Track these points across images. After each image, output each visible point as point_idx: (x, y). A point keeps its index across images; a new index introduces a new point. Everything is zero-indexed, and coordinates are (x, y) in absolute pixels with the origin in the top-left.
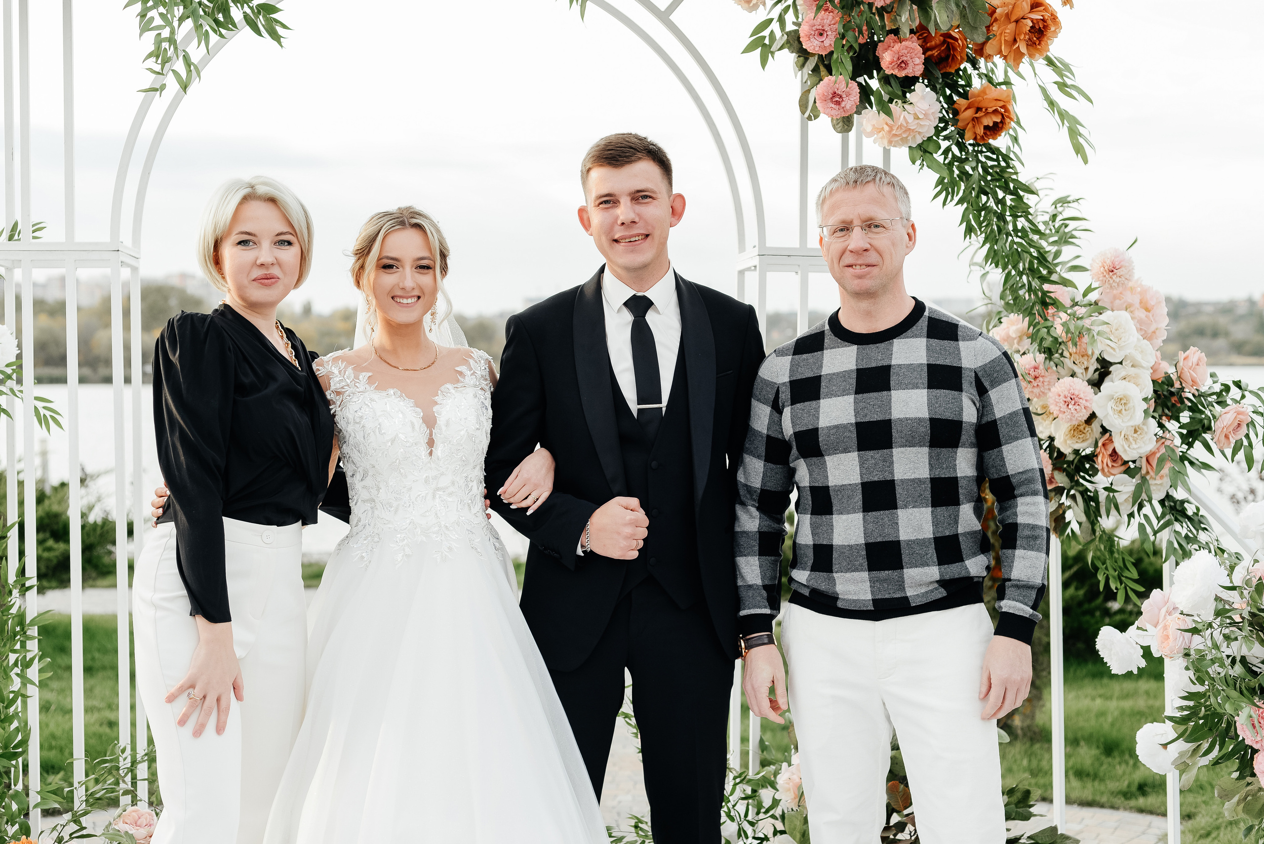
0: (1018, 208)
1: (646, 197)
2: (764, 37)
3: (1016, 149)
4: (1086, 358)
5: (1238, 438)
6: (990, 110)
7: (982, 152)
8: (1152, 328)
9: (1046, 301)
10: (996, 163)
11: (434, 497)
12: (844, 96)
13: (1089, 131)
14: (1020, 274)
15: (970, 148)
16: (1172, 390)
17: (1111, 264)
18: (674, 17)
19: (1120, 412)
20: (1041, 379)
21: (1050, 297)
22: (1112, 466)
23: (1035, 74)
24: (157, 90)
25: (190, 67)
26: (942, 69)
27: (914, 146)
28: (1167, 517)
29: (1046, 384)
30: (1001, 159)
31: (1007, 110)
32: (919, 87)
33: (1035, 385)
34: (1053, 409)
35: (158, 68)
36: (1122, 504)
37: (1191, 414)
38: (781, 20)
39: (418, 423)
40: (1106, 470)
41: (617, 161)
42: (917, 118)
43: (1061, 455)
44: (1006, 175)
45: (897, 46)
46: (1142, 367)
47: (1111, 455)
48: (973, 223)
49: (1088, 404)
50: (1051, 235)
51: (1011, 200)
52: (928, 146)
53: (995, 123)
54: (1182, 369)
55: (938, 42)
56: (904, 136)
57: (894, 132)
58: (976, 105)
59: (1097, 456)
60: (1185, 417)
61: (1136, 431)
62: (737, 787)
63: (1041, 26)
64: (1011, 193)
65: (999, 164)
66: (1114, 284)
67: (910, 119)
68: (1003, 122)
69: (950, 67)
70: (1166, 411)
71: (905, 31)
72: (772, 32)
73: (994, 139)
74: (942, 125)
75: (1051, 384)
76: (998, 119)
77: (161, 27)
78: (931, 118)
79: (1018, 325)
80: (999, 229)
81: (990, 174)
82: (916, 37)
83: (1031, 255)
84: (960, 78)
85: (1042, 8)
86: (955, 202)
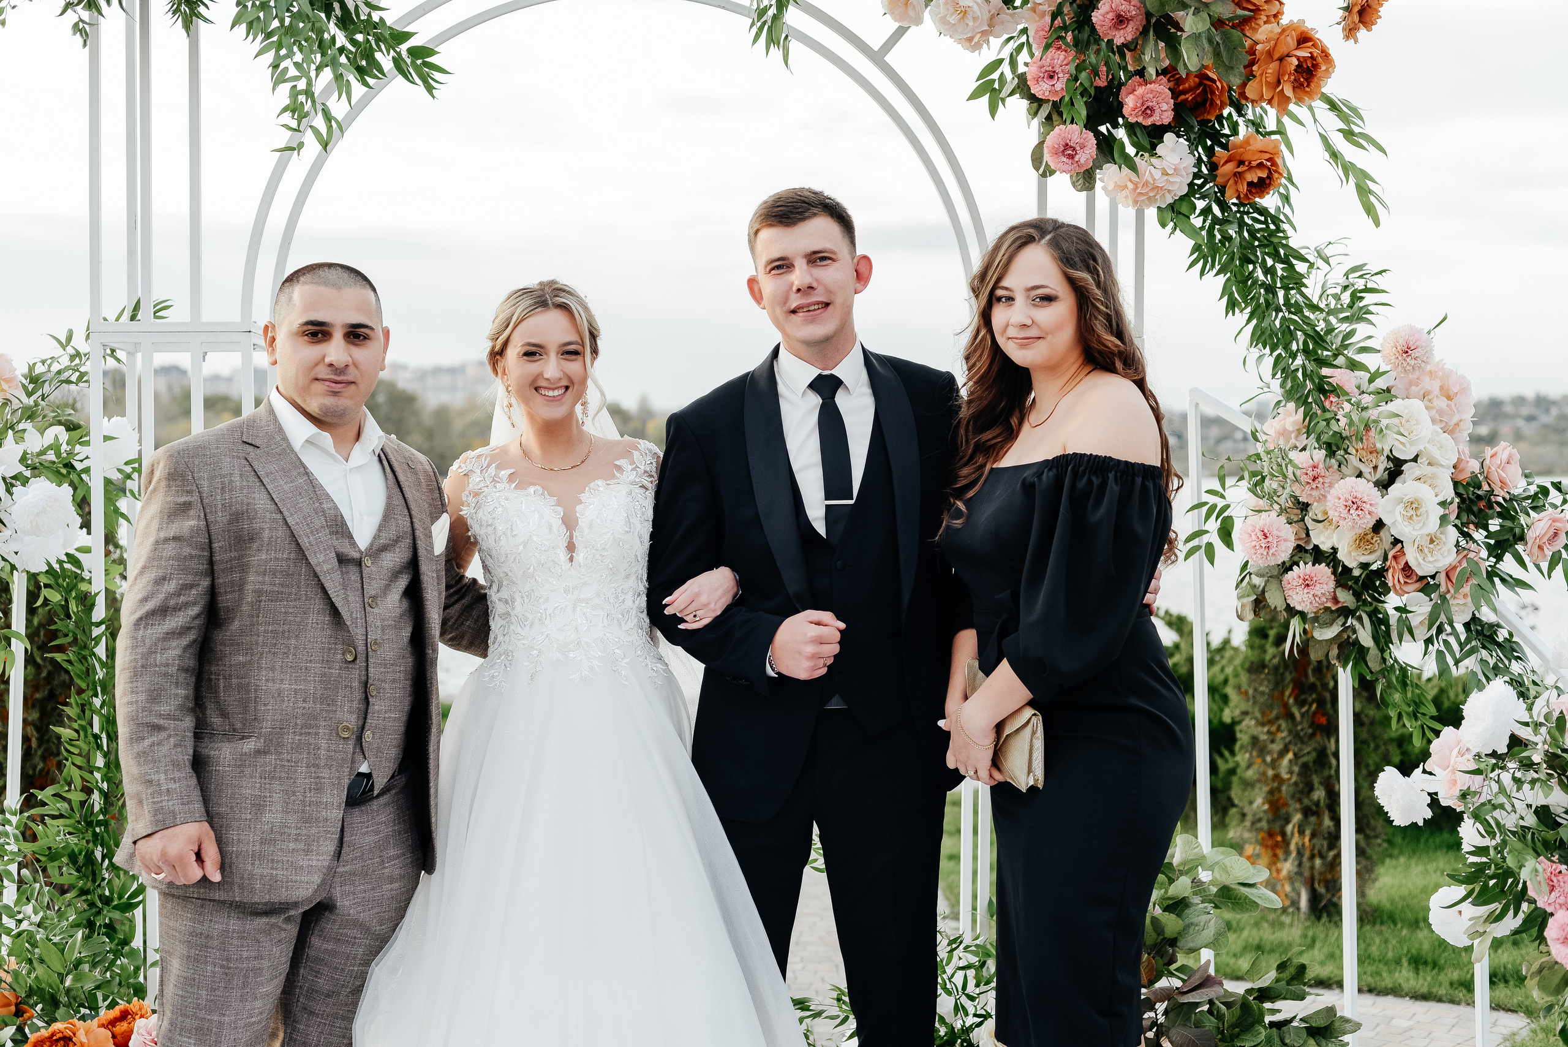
0: (1295, 281)
1: (825, 259)
2: (994, 81)
3: (1287, 211)
4: (1375, 455)
5: (1556, 549)
6: (1254, 164)
7: (1248, 213)
8: (1455, 420)
9: (1324, 389)
10: (1264, 226)
11: (574, 609)
12: (1078, 148)
13: (1382, 188)
14: (1294, 356)
15: (1234, 209)
16: (1480, 492)
17: (1404, 344)
18: (890, 58)
19: (1411, 518)
20: (1320, 479)
21: (1329, 384)
22: (1405, 582)
23: (1315, 120)
24: (293, 149)
25: (330, 122)
26: (1199, 116)
27: (1164, 206)
28: (1474, 643)
29: (1326, 485)
30: (1270, 221)
31: (1274, 164)
32: (1169, 137)
33: (1314, 487)
34: (1332, 514)
35: (294, 124)
36: (1416, 627)
37: (1501, 521)
38: (1013, 63)
39: (557, 523)
40: (1398, 588)
41: (788, 218)
42: (1165, 173)
43: (1347, 570)
44: (1275, 240)
45: (1140, 91)
46: (1442, 466)
47: (1403, 570)
48: (1236, 295)
49: (1373, 509)
50: (1342, 310)
51: (1282, 269)
52: (1180, 207)
53: (1260, 178)
54: (1489, 468)
55: (1192, 84)
56: (1151, 194)
57: (1139, 191)
58: (1238, 158)
59: (1387, 570)
60: (1495, 525)
61: (1432, 541)
62: (955, 953)
63: (1309, 65)
64: (1283, 262)
65: (1268, 227)
66: (1408, 368)
67: (1157, 174)
68: (1270, 178)
69: (1209, 113)
70: (1472, 518)
71: (1151, 71)
72: (1002, 73)
73: (1261, 197)
74: (1199, 182)
75: (1331, 485)
76: (1263, 174)
77: (296, 78)
78: (1185, 174)
79: (1292, 416)
80: (1268, 304)
81: (1257, 239)
82: (1164, 80)
83: (1306, 334)
84: (1222, 126)
85: (1310, 44)
86: (1215, 271)
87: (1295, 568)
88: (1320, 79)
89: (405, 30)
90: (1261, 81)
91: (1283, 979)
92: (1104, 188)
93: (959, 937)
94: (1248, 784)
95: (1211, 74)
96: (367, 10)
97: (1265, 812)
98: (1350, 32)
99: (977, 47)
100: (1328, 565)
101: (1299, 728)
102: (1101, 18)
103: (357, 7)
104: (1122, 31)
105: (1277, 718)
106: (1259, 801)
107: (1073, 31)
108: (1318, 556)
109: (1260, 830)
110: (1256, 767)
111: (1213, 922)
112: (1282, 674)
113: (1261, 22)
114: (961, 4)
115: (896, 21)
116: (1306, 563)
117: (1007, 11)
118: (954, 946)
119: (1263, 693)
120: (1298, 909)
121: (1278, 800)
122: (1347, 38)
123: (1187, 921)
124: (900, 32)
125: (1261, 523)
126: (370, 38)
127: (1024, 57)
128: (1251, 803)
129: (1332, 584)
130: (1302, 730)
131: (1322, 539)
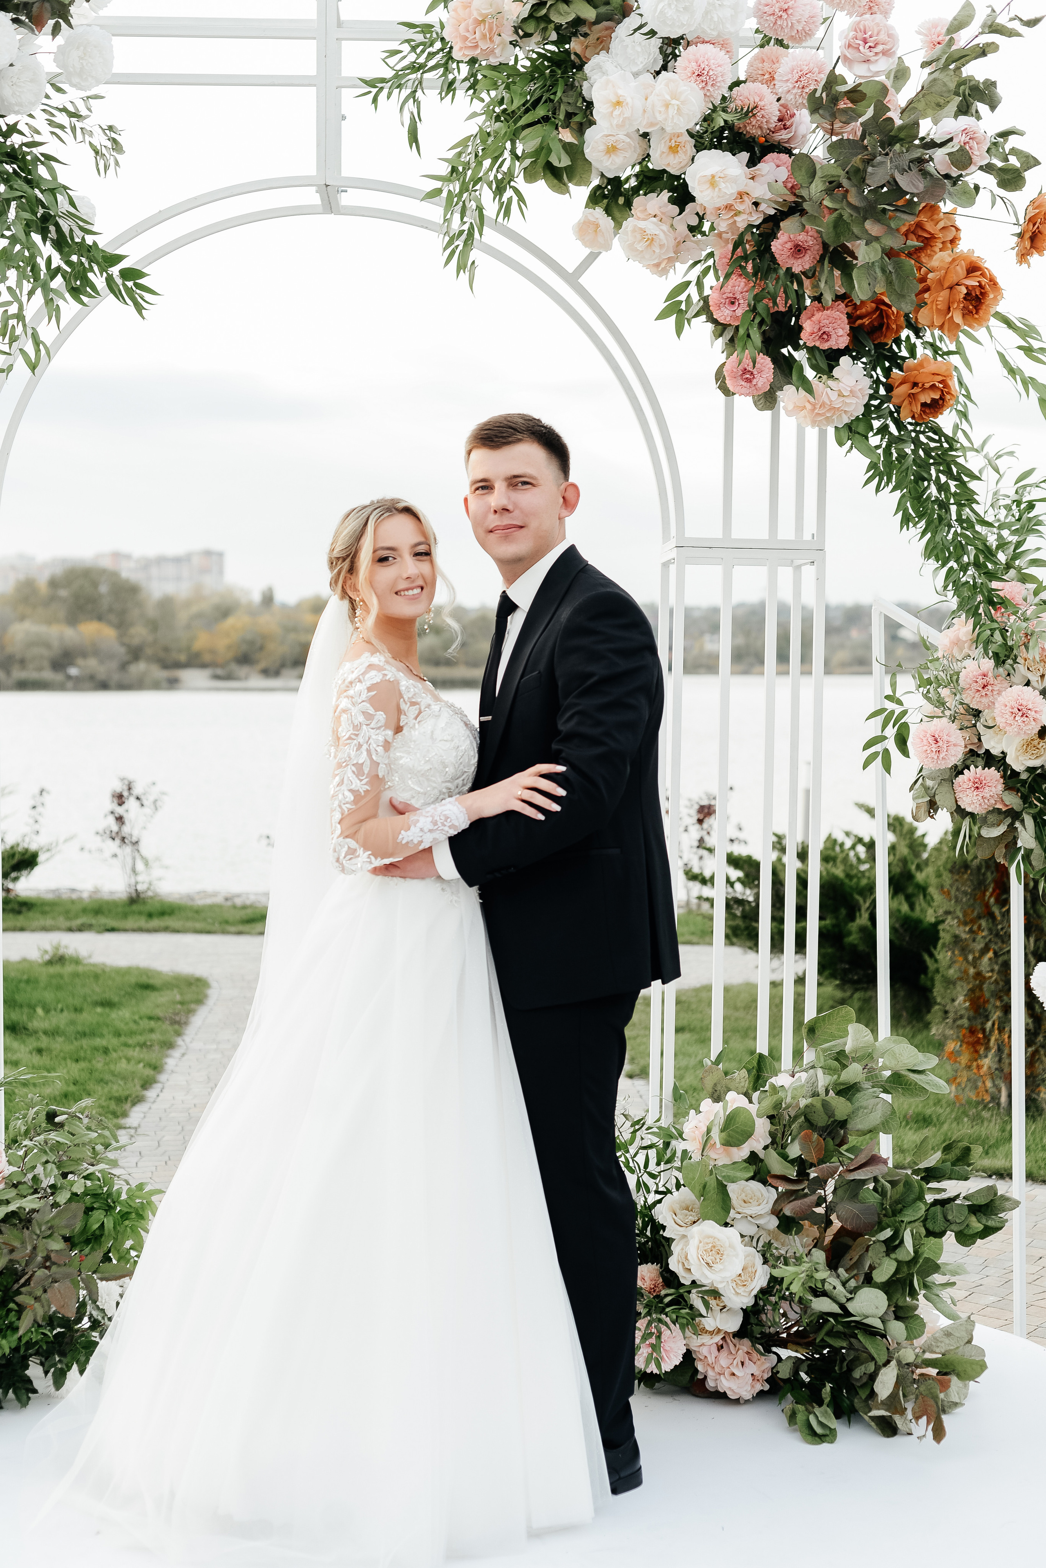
0: (967, 498)
1: (525, 483)
2: (681, 302)
3: (966, 428)
4: (1043, 664)
6: (927, 385)
7: (923, 433)
9: (993, 601)
10: (939, 445)
12: (757, 372)
14: (964, 568)
15: (910, 428)
18: (583, 280)
20: (989, 687)
21: (999, 596)
23: (994, 340)
24: (4, 371)
25: (39, 347)
26: (876, 339)
27: (841, 426)
29: (995, 693)
30: (943, 440)
31: (946, 385)
32: (845, 360)
33: (983, 694)
34: (1000, 721)
35: (5, 348)
38: (700, 284)
42: (841, 395)
43: (1015, 774)
44: (949, 459)
45: (818, 316)
48: (911, 511)
49: (1038, 716)
51: (955, 486)
52: (857, 427)
53: (933, 400)
55: (869, 309)
56: (828, 415)
57: (817, 411)
58: (912, 380)
62: (638, 1133)
63: (978, 293)
64: (956, 480)
65: (942, 446)
67: (834, 396)
68: (942, 398)
69: (885, 336)
71: (828, 298)
72: (689, 295)
73: (936, 417)
74: (876, 403)
75: (999, 694)
76: (937, 396)
77: (9, 303)
78: (860, 395)
79: (963, 627)
80: (940, 518)
81: (932, 457)
82: (842, 306)
83: (976, 548)
84: (899, 348)
85: (980, 273)
86: (891, 486)
87: (966, 771)
88: (988, 306)
89: (117, 252)
90: (932, 308)
91: (949, 1160)
92: (784, 408)
93: (642, 1119)
94: (949, 983)
95: (887, 300)
96: (81, 234)
97: (966, 1009)
98: (1023, 257)
99: (664, 272)
100: (998, 770)
101: (1000, 927)
102: (780, 247)
103: (71, 230)
104: (800, 261)
105: (979, 917)
106: (961, 998)
107: (754, 260)
108: (990, 760)
109: (960, 1027)
110: (956, 966)
111: (880, 1105)
112: (984, 874)
113: (937, 250)
114: (648, 232)
115: (586, 247)
116: (976, 767)
117: (693, 238)
118: (637, 1127)
119: (965, 893)
120: (999, 1104)
121: (979, 998)
122: (1020, 262)
123: (857, 1104)
124: (592, 258)
125: (933, 729)
126: (83, 260)
127: (710, 281)
128: (953, 1000)
129: (1001, 787)
130: (1002, 929)
131: (992, 743)
